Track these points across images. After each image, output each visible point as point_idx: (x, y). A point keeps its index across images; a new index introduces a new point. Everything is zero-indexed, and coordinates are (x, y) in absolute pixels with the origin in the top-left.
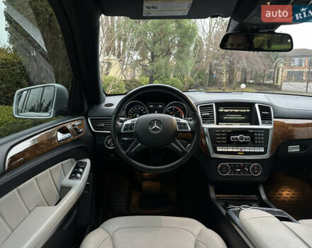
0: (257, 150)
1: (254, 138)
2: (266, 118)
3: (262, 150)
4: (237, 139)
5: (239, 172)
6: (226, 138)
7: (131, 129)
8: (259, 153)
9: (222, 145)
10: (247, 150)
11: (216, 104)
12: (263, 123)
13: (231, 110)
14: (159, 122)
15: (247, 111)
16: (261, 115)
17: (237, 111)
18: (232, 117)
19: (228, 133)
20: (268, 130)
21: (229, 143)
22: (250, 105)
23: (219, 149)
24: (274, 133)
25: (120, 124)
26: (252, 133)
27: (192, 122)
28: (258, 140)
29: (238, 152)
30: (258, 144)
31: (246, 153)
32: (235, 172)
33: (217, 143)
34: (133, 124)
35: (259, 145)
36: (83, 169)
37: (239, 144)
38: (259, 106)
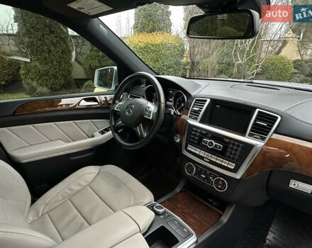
2: (260, 131)
3: (232, 166)
4: (206, 143)
5: (204, 179)
6: (198, 138)
8: (226, 167)
9: (193, 144)
12: (250, 136)
19: (201, 133)
21: (199, 144)
23: (190, 148)
28: (231, 153)
29: (204, 157)
30: (229, 157)
31: (211, 162)
32: (200, 177)
33: (190, 141)
38: (259, 112)
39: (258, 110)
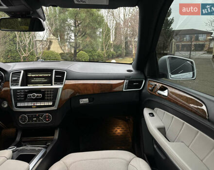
0: (46, 104)
2: (59, 80)
3: (51, 104)
4: (30, 96)
5: (36, 121)
6: (25, 96)
9: (21, 101)
10: (39, 104)
12: (55, 84)
13: (37, 75)
16: (55, 78)
18: (38, 80)
19: (26, 92)
20: (57, 89)
21: (25, 99)
22: (50, 71)
23: (19, 104)
28: (48, 97)
29: (32, 106)
30: (48, 99)
31: (38, 107)
32: (32, 121)
33: (18, 100)
35: (48, 101)
38: (55, 71)
39: (54, 70)
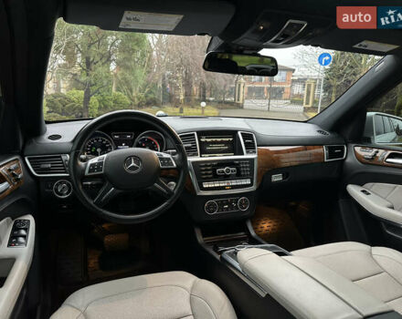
0: (244, 182)
1: (240, 170)
2: (250, 147)
3: (248, 182)
4: (223, 172)
5: (227, 209)
6: (212, 171)
7: (99, 169)
8: (246, 185)
9: (208, 180)
10: (234, 183)
11: (197, 132)
12: (247, 152)
13: (214, 140)
14: (137, 158)
15: (231, 140)
16: (245, 143)
17: (219, 140)
18: (215, 147)
19: (213, 166)
20: (252, 160)
21: (216, 177)
22: (233, 133)
23: (206, 185)
24: (259, 163)
25: (82, 164)
26: (238, 164)
27: (176, 156)
28: (244, 171)
29: (225, 186)
30: (244, 175)
31: (233, 187)
32: (223, 209)
33: (203, 178)
34: (101, 164)
35: (245, 177)
36: (27, 230)
37: (226, 177)
39: (239, 133)
